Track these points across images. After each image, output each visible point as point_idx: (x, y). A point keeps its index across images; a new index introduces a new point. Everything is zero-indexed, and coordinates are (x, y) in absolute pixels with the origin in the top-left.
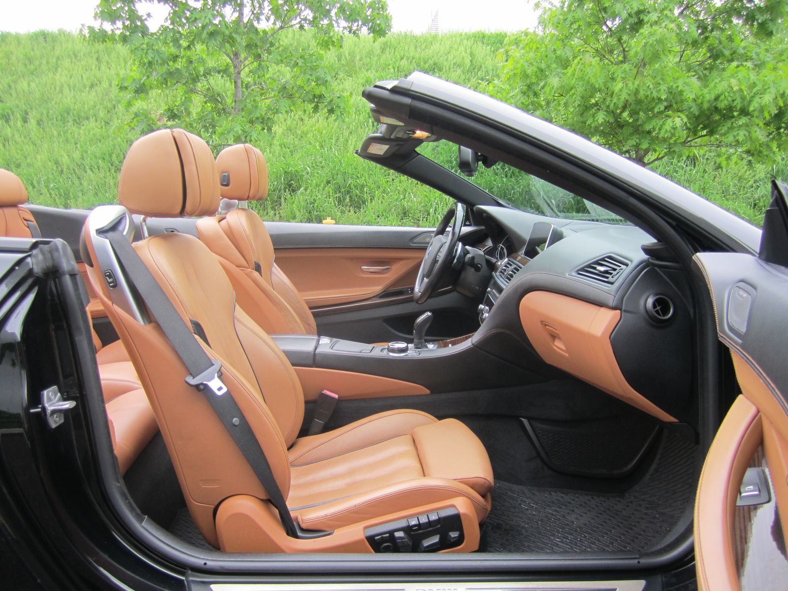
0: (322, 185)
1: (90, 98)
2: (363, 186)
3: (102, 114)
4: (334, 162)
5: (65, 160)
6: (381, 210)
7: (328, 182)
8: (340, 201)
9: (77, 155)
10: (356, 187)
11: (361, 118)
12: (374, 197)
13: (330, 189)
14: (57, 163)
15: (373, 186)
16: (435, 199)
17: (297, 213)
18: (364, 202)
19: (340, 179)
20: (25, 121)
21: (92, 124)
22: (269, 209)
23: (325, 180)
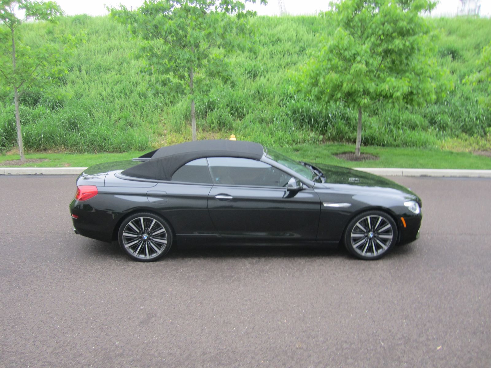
0: (225, 107)
1: (109, 58)
2: (243, 107)
3: (116, 67)
5: (104, 93)
6: (252, 118)
7: (227, 105)
8: (233, 115)
9: (108, 90)
10: (240, 108)
11: (242, 71)
12: (248, 112)
13: (228, 109)
14: (100, 94)
15: (248, 107)
17: (214, 121)
18: (244, 115)
19: (232, 104)
20: (80, 71)
21: (113, 73)
22: (201, 118)
23: (226, 104)
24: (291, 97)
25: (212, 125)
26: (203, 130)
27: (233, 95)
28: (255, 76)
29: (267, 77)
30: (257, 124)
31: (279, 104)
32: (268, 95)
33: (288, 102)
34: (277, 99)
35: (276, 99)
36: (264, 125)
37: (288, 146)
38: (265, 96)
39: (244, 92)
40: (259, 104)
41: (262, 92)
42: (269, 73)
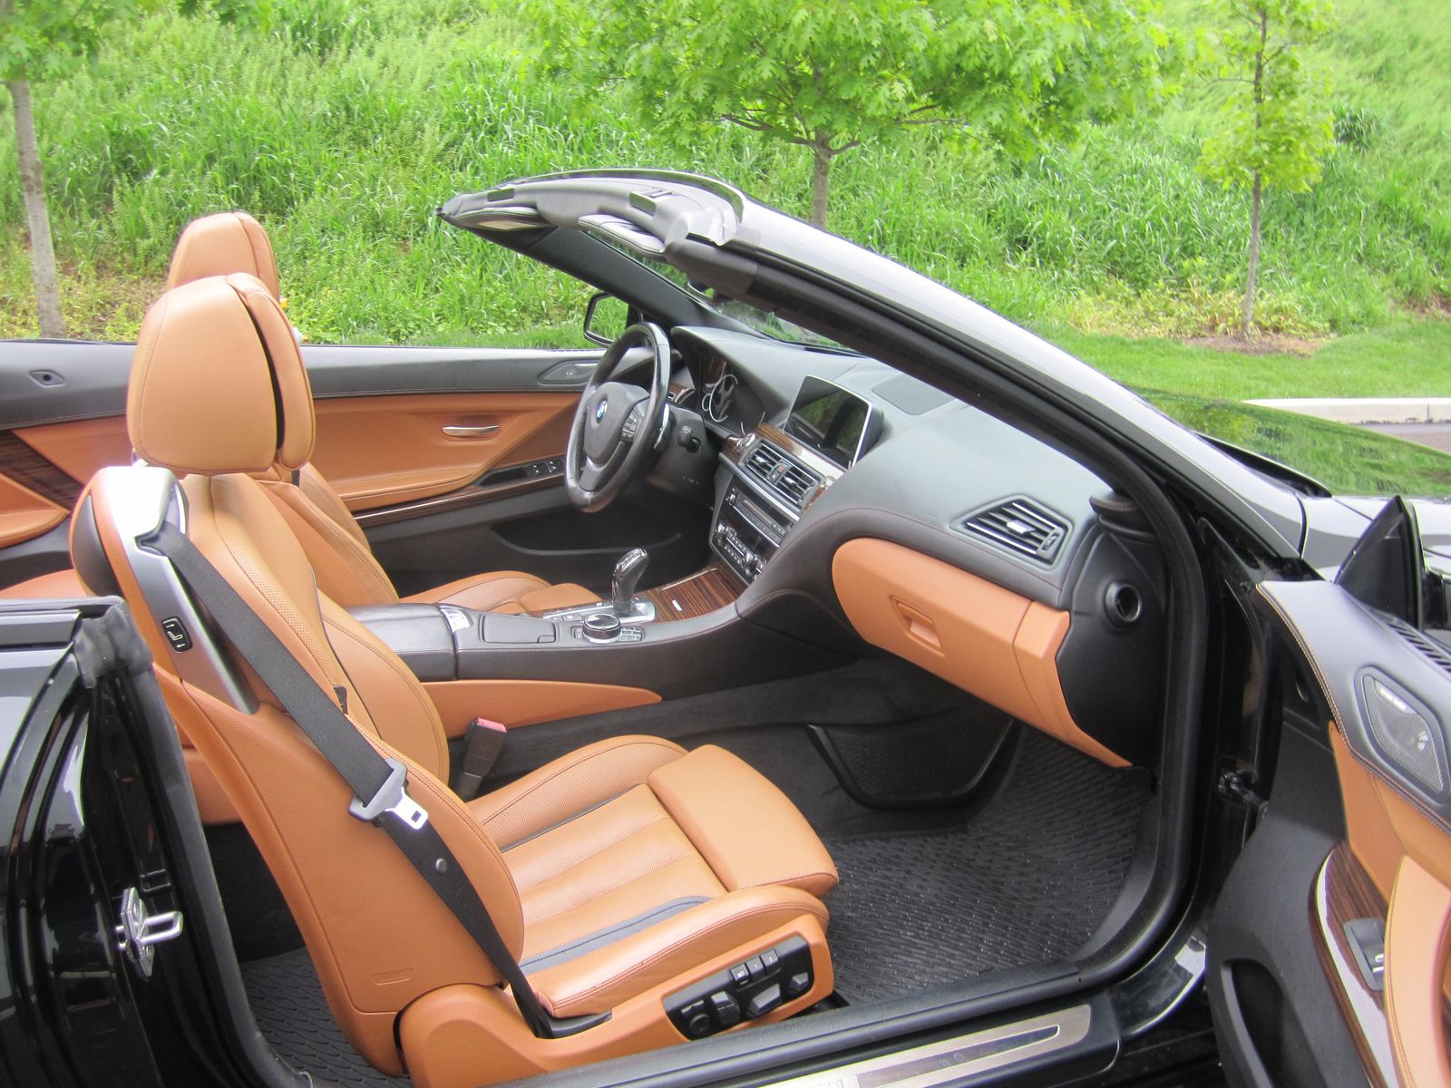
0: (199, 164)
2: (286, 167)
4: (220, 116)
6: (329, 217)
7: (211, 159)
10: (272, 169)
12: (311, 190)
13: (216, 172)
15: (307, 167)
16: (436, 196)
17: (151, 224)
18: (290, 202)
19: (235, 149)
22: (85, 215)
23: (202, 153)
24: (492, 132)
25: (143, 244)
26: (101, 267)
27: (234, 116)
28: (326, 42)
29: (380, 51)
30: (356, 241)
31: (440, 157)
32: (392, 122)
33: (483, 150)
34: (432, 139)
35: (427, 138)
36: (386, 244)
37: (502, 331)
38: (376, 127)
39: (286, 108)
40: (354, 158)
41: (365, 109)
42: (387, 37)
